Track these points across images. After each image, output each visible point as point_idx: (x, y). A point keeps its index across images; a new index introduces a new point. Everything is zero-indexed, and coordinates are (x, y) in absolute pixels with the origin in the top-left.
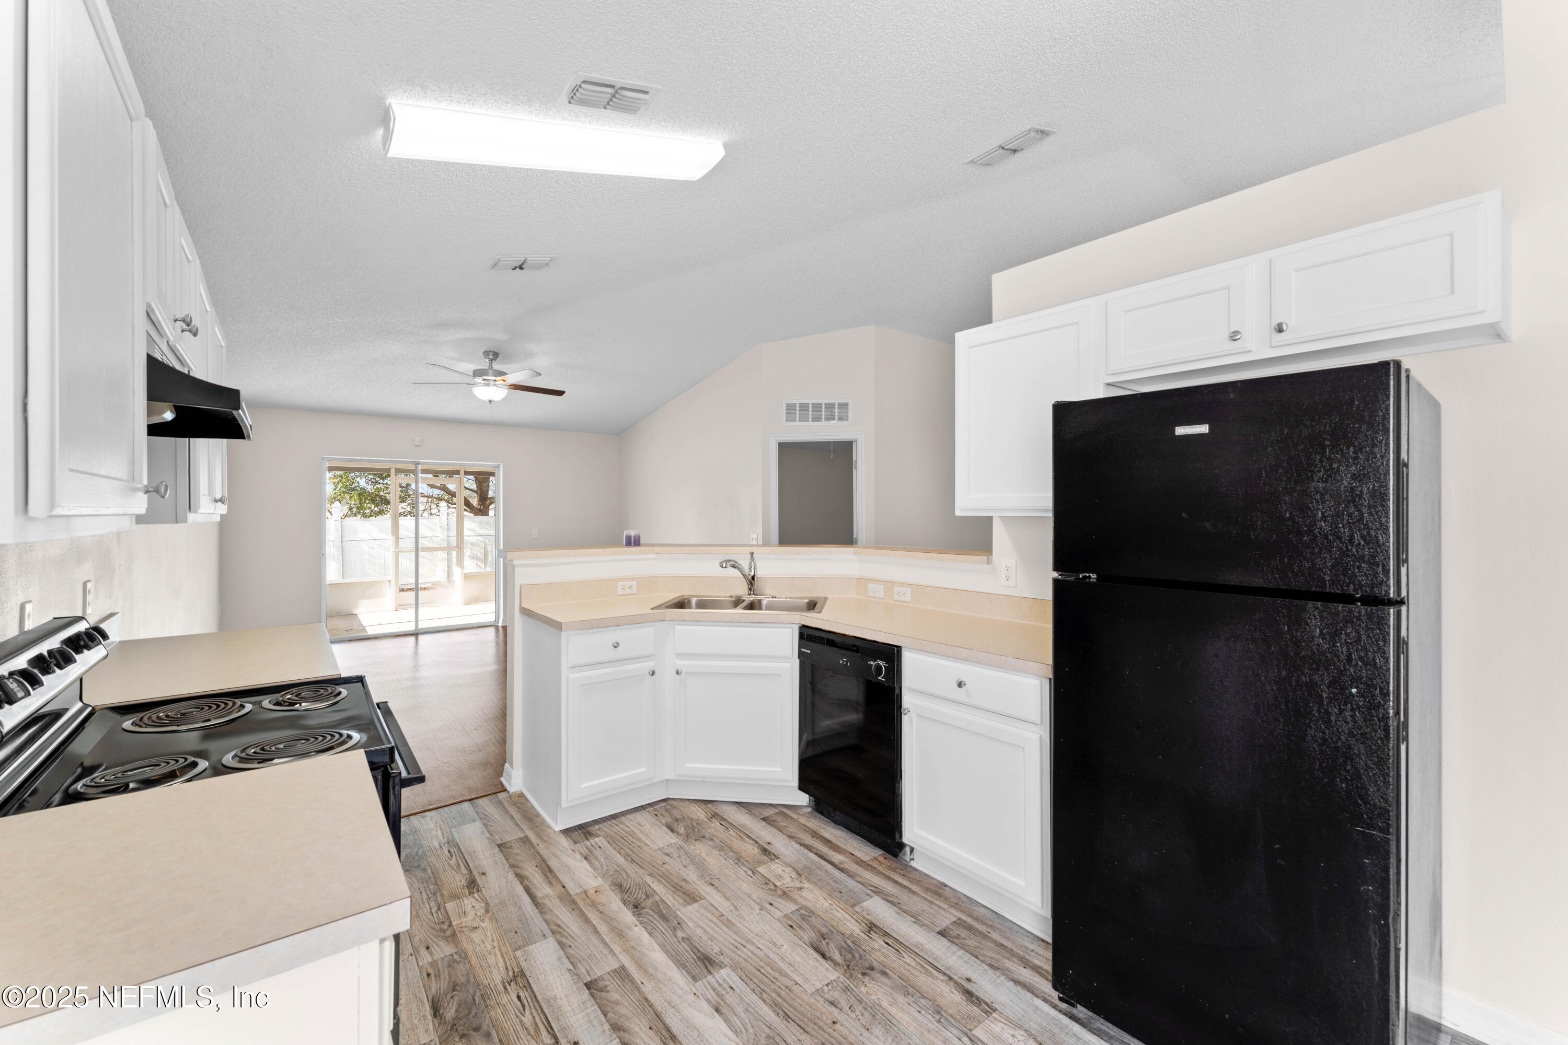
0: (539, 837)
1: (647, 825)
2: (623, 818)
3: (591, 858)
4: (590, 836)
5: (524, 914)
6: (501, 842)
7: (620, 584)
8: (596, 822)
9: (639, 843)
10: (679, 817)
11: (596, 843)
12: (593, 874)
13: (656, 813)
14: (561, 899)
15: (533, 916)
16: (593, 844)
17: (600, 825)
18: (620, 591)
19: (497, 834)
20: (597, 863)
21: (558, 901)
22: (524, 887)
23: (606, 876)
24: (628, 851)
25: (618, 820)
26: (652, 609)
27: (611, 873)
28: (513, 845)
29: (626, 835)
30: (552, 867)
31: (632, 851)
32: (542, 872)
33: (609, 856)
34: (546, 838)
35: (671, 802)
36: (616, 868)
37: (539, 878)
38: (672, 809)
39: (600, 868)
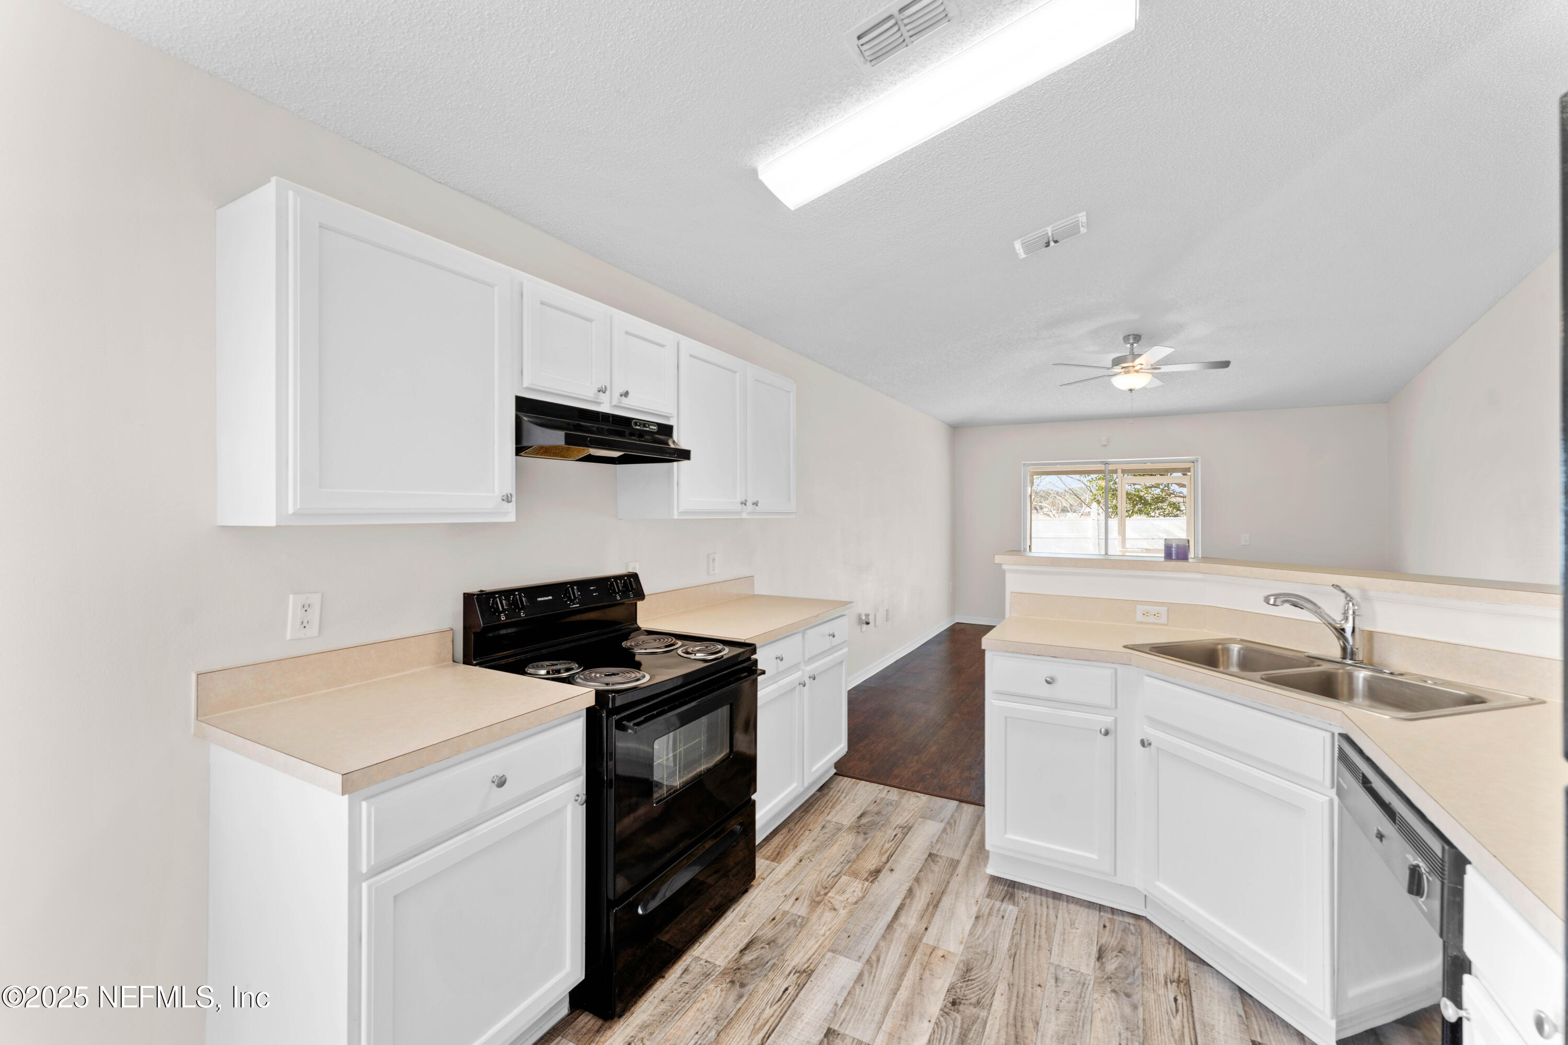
0: (968, 868)
1: (1078, 931)
2: (1065, 904)
3: (981, 922)
4: (1010, 898)
5: (872, 927)
6: (935, 852)
7: (1140, 609)
8: (1033, 889)
9: (1044, 943)
10: (1130, 948)
11: (1005, 911)
12: (963, 938)
13: (1108, 924)
14: (911, 937)
15: (875, 934)
16: (1002, 909)
17: (1032, 896)
18: (1139, 617)
19: (942, 843)
20: (980, 931)
21: (906, 937)
22: (901, 904)
23: (970, 950)
24: (1024, 942)
25: (1057, 902)
26: (1125, 647)
27: (979, 950)
28: (941, 861)
29: (1044, 924)
30: (941, 904)
31: (1026, 945)
32: (929, 902)
33: (1000, 932)
34: (971, 874)
35: (1144, 924)
36: (990, 949)
37: (920, 905)
38: (1132, 934)
39: (977, 937)
